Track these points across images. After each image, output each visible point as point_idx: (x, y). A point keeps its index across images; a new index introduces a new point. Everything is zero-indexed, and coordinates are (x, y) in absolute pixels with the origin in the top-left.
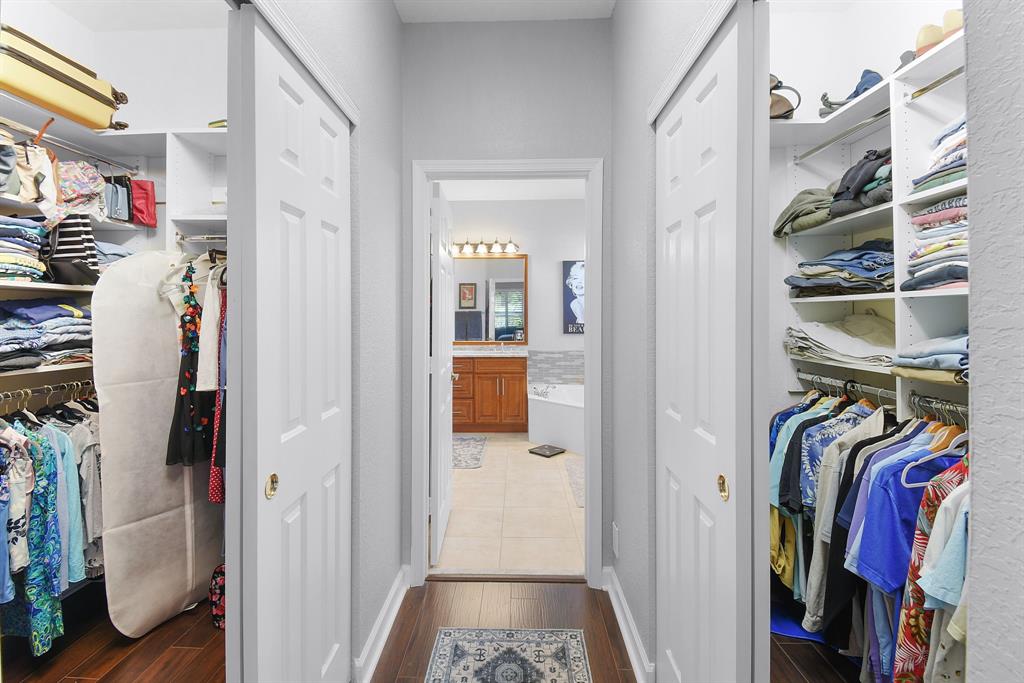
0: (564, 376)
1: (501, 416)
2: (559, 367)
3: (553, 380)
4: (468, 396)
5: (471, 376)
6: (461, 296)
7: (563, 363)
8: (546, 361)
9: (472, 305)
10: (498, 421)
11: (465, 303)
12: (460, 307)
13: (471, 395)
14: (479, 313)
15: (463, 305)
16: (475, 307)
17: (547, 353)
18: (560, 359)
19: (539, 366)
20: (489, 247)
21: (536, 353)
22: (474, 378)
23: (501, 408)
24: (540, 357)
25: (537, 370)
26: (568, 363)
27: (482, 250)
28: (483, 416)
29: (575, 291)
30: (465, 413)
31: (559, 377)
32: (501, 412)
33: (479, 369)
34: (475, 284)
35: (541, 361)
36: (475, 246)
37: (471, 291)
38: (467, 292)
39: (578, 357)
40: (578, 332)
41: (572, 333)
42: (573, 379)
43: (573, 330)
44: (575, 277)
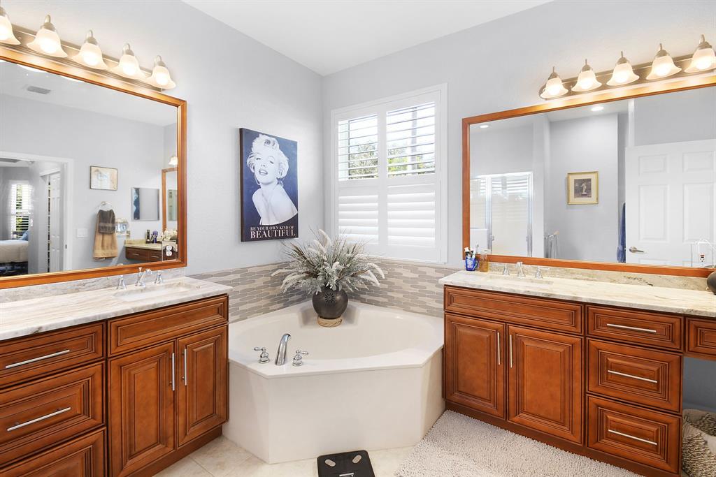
18: (236, 282)
29: (259, 177)
39: (260, 274)
40: (262, 238)
41: (255, 239)
42: (255, 308)
43: (256, 234)
44: (258, 156)
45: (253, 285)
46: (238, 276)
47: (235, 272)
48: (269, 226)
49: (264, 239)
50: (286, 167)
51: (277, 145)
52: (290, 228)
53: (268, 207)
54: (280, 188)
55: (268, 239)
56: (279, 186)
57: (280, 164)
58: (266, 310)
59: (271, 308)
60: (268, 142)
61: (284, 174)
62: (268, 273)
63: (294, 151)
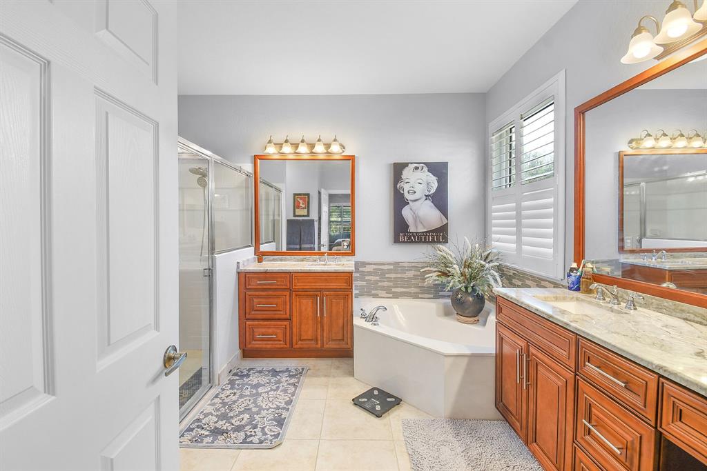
0: (394, 290)
1: (322, 340)
2: (389, 280)
3: (382, 293)
4: (284, 316)
5: (288, 293)
6: (296, 206)
7: (393, 276)
8: (375, 273)
9: (306, 214)
10: (319, 346)
11: (298, 212)
12: (295, 216)
13: (288, 316)
14: (313, 221)
15: (297, 214)
16: (308, 216)
17: (375, 264)
18: (390, 271)
19: (367, 278)
20: (312, 146)
21: (364, 264)
22: (290, 296)
23: (322, 330)
24: (369, 268)
25: (365, 283)
26: (399, 276)
27: (303, 149)
28: (301, 340)
29: (407, 196)
30: (281, 337)
31: (388, 290)
32: (322, 336)
33: (298, 285)
34: (308, 195)
35: (369, 273)
36: (296, 146)
37: (304, 201)
38: (301, 201)
39: (410, 269)
40: (410, 242)
41: (404, 242)
42: (405, 292)
43: (404, 238)
44: (407, 181)
45: (403, 276)
46: (392, 267)
47: (389, 264)
48: (416, 233)
49: (412, 242)
50: (435, 185)
51: (426, 169)
52: (439, 235)
53: (416, 218)
54: (429, 203)
55: (415, 242)
56: (427, 201)
57: (428, 184)
58: (415, 296)
59: (420, 296)
60: (417, 168)
61: (433, 191)
62: (417, 269)
63: (444, 171)
